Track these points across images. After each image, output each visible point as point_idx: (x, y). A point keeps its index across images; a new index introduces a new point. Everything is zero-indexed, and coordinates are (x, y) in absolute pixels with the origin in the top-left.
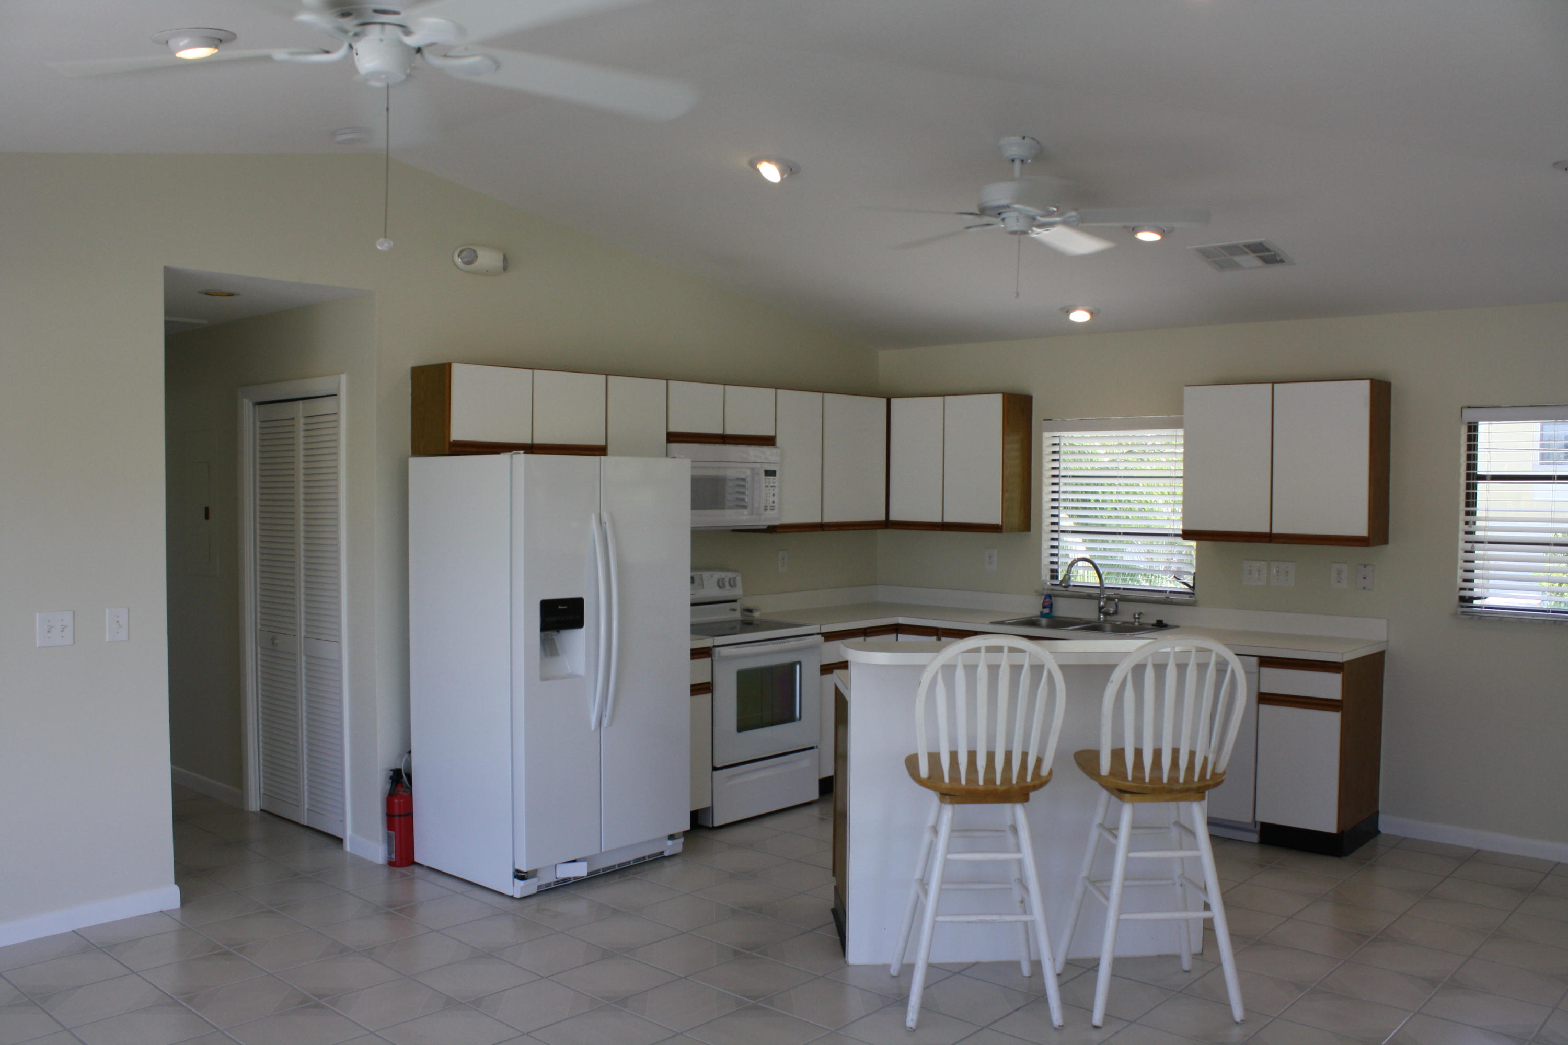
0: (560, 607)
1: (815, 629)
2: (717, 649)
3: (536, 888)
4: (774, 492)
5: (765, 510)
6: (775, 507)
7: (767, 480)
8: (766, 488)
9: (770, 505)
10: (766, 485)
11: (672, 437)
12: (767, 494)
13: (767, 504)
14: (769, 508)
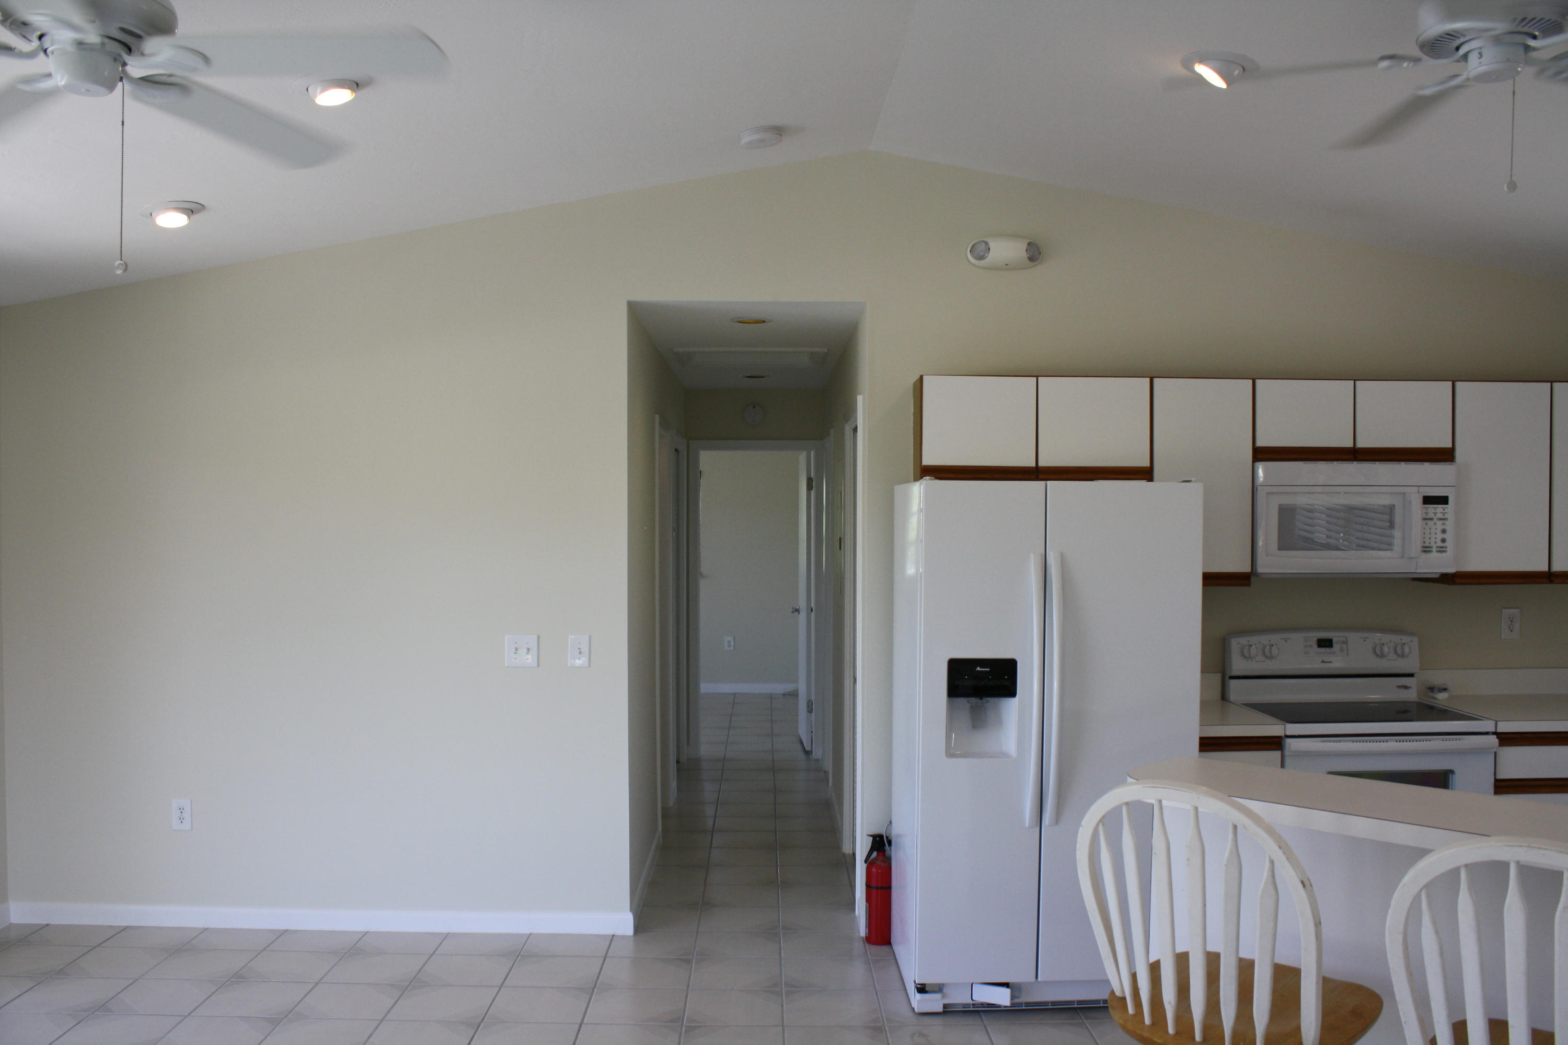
0: (978, 669)
1: (1488, 726)
2: (1288, 741)
3: (942, 1006)
4: (1444, 527)
5: (1424, 551)
6: (1446, 547)
7: (1429, 510)
8: (1428, 521)
9: (1436, 545)
10: (1428, 517)
11: (1261, 454)
12: (1430, 529)
13: (1430, 543)
14: (1434, 549)
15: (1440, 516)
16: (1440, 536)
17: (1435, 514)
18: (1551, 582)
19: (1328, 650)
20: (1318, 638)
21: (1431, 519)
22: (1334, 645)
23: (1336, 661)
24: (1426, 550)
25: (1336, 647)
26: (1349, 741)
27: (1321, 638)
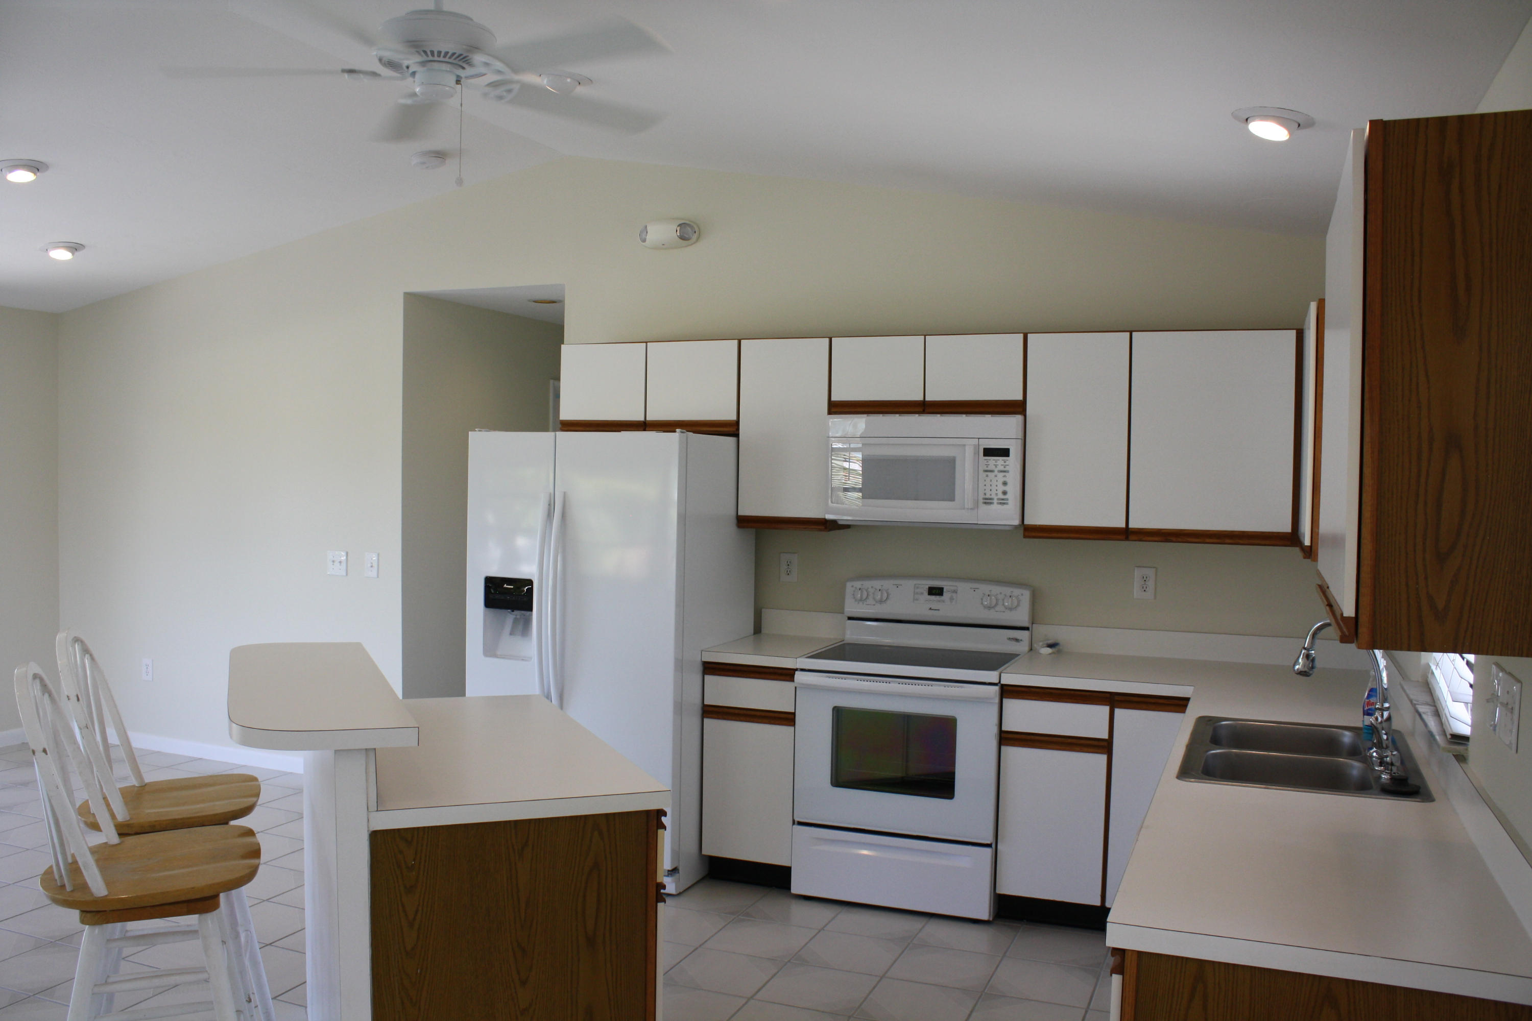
0: (505, 586)
1: (1005, 678)
2: (798, 673)
4: (1005, 479)
5: (985, 503)
6: (1007, 499)
7: (990, 462)
8: (989, 474)
9: (997, 497)
10: (989, 468)
11: (836, 408)
12: (991, 481)
13: (991, 495)
14: (995, 501)
15: (1002, 468)
16: (1001, 488)
17: (996, 466)
18: (1127, 539)
19: (938, 598)
20: (930, 586)
21: (992, 471)
22: (944, 593)
23: (945, 609)
24: (988, 501)
25: (946, 595)
26: (854, 679)
27: (932, 586)
